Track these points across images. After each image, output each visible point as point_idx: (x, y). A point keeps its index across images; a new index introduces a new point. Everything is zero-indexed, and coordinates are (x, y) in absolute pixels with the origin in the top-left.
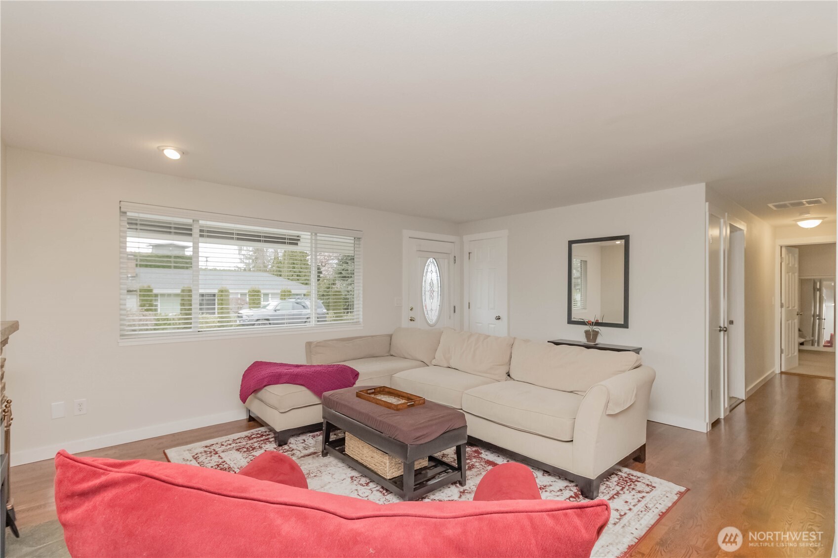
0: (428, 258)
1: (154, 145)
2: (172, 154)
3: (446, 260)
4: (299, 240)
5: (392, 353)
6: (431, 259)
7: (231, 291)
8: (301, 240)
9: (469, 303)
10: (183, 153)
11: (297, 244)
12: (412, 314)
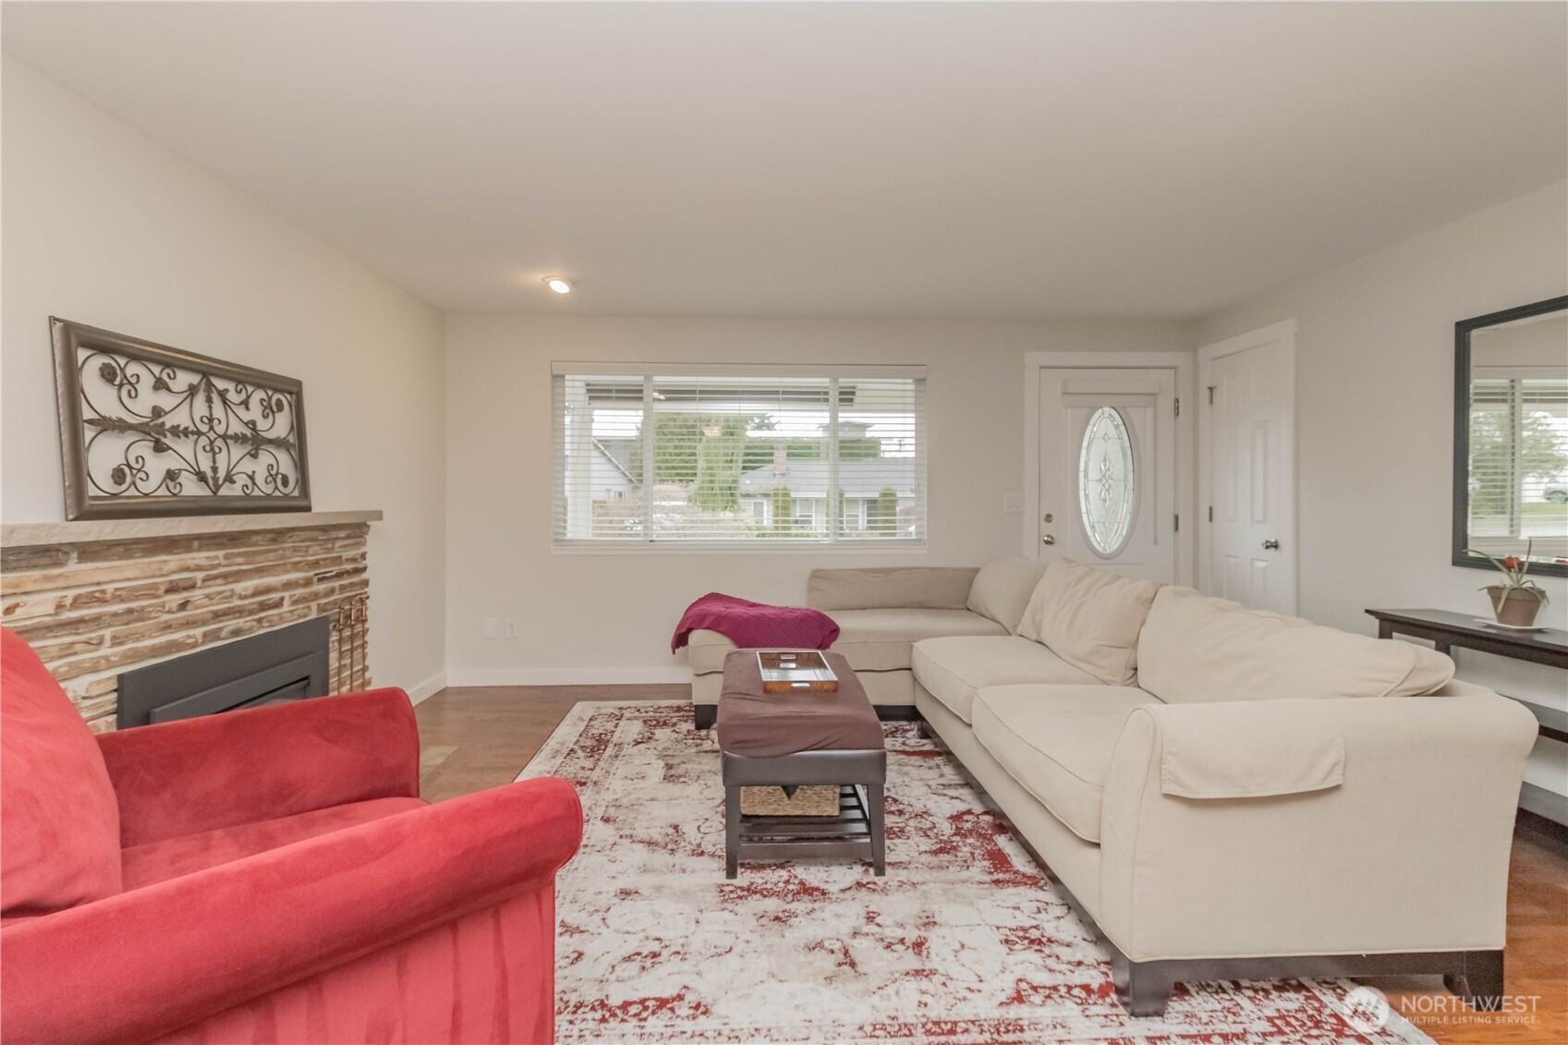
0: (1093, 409)
1: (536, 278)
2: (560, 287)
3: (1150, 411)
4: (853, 393)
5: (968, 605)
6: (1107, 410)
7: (899, 495)
8: (857, 393)
9: (1211, 509)
10: (573, 283)
11: (851, 400)
12: (1048, 529)
